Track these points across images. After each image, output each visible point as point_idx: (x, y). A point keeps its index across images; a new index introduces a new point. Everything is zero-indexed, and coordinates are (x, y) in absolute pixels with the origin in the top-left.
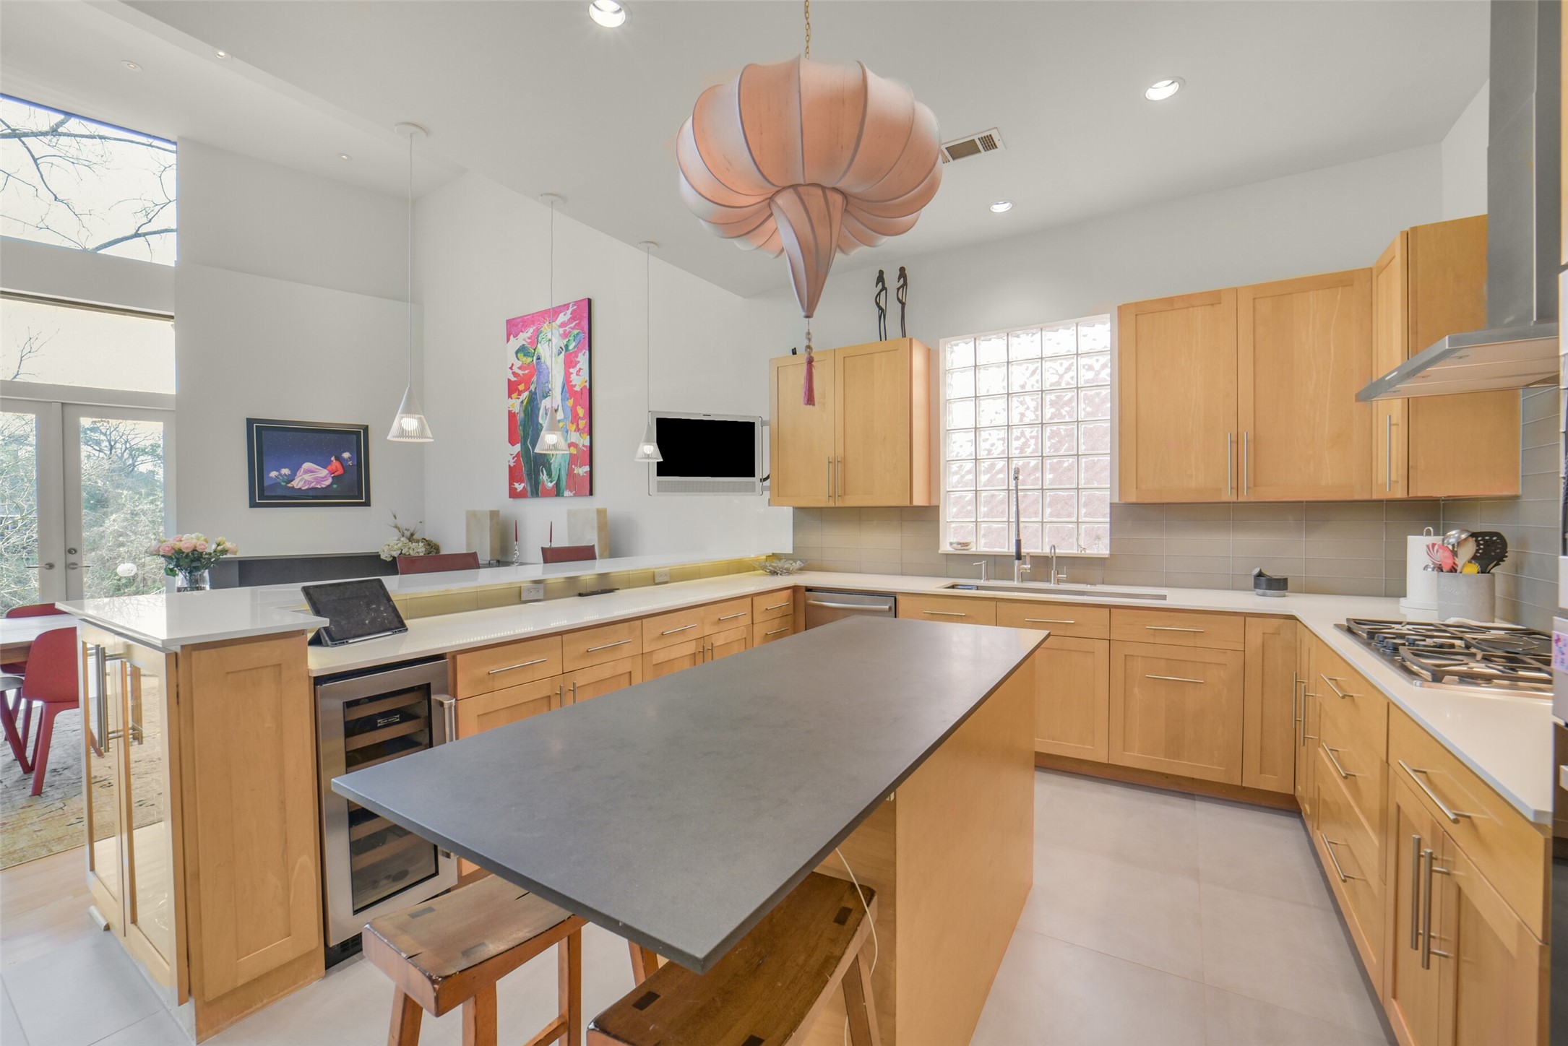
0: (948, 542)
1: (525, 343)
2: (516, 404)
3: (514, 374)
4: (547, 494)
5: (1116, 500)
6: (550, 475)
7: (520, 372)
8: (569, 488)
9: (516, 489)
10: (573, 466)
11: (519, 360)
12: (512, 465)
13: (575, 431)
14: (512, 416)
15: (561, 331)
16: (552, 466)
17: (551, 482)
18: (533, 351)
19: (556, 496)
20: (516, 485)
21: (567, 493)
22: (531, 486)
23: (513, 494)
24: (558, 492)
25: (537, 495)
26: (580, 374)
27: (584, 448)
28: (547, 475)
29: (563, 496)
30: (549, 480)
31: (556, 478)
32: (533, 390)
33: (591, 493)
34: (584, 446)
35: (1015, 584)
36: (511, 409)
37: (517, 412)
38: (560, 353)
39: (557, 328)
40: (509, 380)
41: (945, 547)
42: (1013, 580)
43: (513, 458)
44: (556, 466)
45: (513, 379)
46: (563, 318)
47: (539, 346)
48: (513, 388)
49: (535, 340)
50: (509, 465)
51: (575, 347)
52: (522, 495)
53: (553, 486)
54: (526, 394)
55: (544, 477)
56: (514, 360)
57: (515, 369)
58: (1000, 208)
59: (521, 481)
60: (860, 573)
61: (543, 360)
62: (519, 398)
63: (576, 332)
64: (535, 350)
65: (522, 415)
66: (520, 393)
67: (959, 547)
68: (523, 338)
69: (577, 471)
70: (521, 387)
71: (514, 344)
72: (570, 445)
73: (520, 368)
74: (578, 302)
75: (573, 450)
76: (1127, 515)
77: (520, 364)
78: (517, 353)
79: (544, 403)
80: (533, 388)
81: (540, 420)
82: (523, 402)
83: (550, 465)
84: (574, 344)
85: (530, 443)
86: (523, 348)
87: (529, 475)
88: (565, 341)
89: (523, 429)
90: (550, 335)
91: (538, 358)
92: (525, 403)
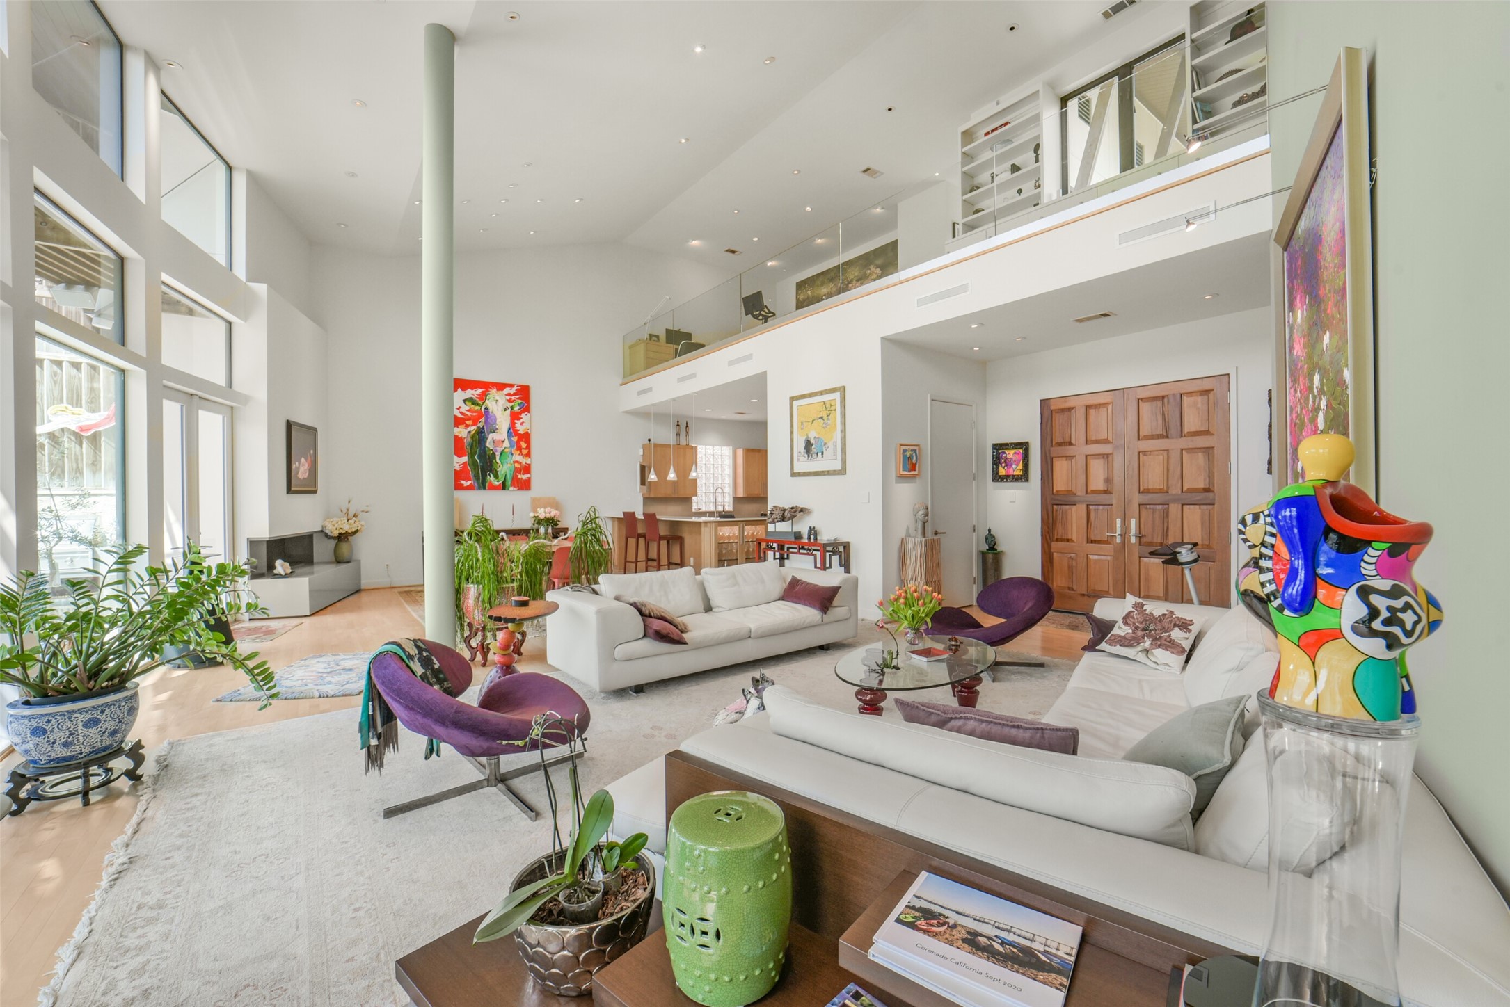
0: (694, 508)
1: (472, 397)
2: (463, 432)
3: (461, 413)
4: (493, 488)
5: (735, 496)
6: (496, 477)
7: (468, 413)
8: (513, 485)
9: (463, 484)
10: (516, 474)
11: (466, 405)
12: (458, 469)
13: (520, 454)
14: (457, 438)
15: (508, 398)
16: (499, 472)
17: (498, 481)
18: (482, 403)
19: (501, 489)
20: (463, 482)
21: (511, 488)
22: (478, 483)
23: (458, 487)
24: (504, 486)
25: (484, 488)
26: (523, 424)
27: (524, 465)
28: (494, 477)
29: (508, 490)
30: (496, 480)
31: (503, 480)
33: (529, 489)
34: (526, 463)
36: (457, 435)
37: (464, 437)
38: (506, 410)
39: (504, 395)
40: (456, 417)
41: (694, 510)
43: (459, 465)
44: (502, 472)
45: (460, 416)
46: (507, 390)
47: (487, 401)
48: (459, 422)
49: (483, 397)
50: (455, 469)
51: (519, 409)
52: (470, 488)
53: (499, 484)
54: (474, 427)
55: (491, 478)
56: (462, 404)
57: (461, 410)
59: (468, 479)
61: (490, 411)
62: (466, 429)
65: (469, 439)
66: (467, 426)
67: (699, 508)
68: (470, 393)
69: (520, 477)
70: (468, 423)
71: (460, 396)
72: (515, 462)
73: (468, 411)
74: (520, 386)
75: (517, 465)
76: (737, 500)
77: (468, 408)
78: (465, 401)
79: (491, 436)
80: (481, 425)
81: (488, 445)
82: (470, 432)
83: (497, 472)
84: (518, 407)
85: (479, 457)
86: (470, 400)
87: (476, 476)
88: (511, 404)
89: (471, 449)
90: (497, 398)
91: (486, 408)
92: (473, 433)
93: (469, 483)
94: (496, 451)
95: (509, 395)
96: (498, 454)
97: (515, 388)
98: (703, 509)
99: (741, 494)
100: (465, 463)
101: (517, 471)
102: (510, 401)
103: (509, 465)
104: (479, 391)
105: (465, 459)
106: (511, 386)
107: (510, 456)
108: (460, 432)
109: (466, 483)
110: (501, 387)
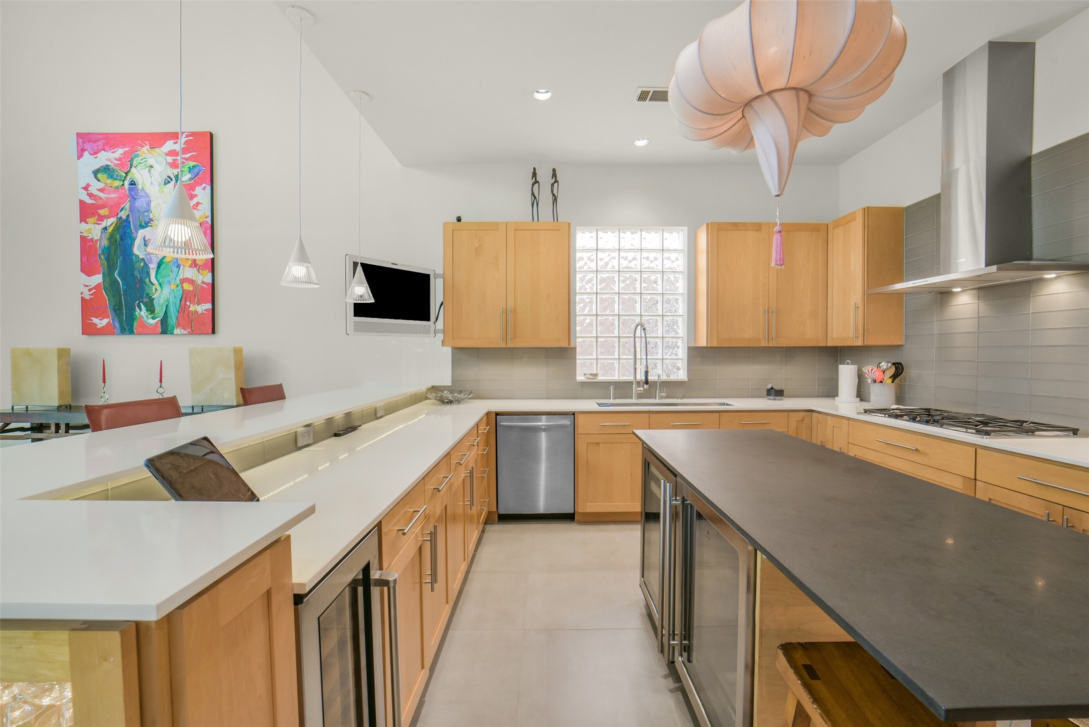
0: (581, 374)
1: (109, 163)
2: (94, 230)
3: (91, 195)
4: (146, 331)
5: (692, 345)
6: (151, 309)
7: (101, 195)
8: (178, 325)
9: (96, 325)
10: (188, 303)
11: (99, 181)
12: (87, 297)
13: (191, 266)
14: (85, 242)
15: (170, 159)
16: (155, 302)
17: (153, 318)
18: (124, 175)
19: (161, 333)
20: (95, 320)
21: (177, 331)
22: (121, 322)
23: (88, 329)
24: (165, 328)
25: (131, 332)
26: (198, 208)
27: (204, 285)
28: (147, 310)
29: (172, 334)
30: (150, 316)
31: (162, 315)
32: (124, 217)
33: (213, 332)
34: (203, 282)
35: (634, 401)
36: (85, 234)
37: (96, 238)
38: (167, 183)
39: (164, 155)
40: (82, 203)
42: (632, 398)
43: (90, 290)
44: (162, 302)
45: (88, 200)
46: (169, 145)
47: (133, 170)
48: (87, 212)
49: (127, 162)
50: (83, 299)
51: (190, 179)
52: (105, 331)
53: (157, 323)
54: (112, 220)
55: (142, 312)
56: (91, 180)
57: (93, 190)
58: (641, 143)
59: (102, 316)
60: (513, 399)
61: (140, 187)
62: (99, 224)
63: (192, 164)
64: (126, 174)
65: (105, 243)
66: (101, 218)
67: (591, 377)
68: (106, 158)
69: (192, 308)
70: (102, 212)
71: (90, 162)
72: (183, 281)
73: (101, 190)
74: (193, 134)
75: (187, 286)
76: (697, 354)
77: (101, 185)
78: (96, 173)
79: (141, 233)
80: (123, 215)
81: (136, 251)
82: (105, 229)
83: (152, 300)
84: (189, 176)
85: (119, 275)
86: (106, 169)
87: (117, 310)
88: (175, 171)
89: (108, 259)
90: (151, 161)
91: (133, 183)
92: (110, 230)
93: (105, 322)
94: (150, 260)
95: (172, 153)
96: (153, 266)
97: (183, 139)
98: (601, 378)
99: (703, 342)
100: (97, 287)
101: (186, 297)
102: (174, 165)
103: (173, 287)
104: (120, 152)
105: (98, 279)
106: (174, 136)
107: (175, 269)
108: (89, 231)
109: (101, 323)
110: (157, 139)
